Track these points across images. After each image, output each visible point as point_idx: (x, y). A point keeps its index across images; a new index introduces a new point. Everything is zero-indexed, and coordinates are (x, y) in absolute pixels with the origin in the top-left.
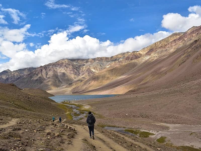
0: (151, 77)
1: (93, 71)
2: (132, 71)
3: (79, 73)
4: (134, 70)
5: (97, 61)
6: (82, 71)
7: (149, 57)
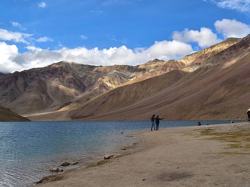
0: (227, 91)
1: (107, 86)
2: (175, 86)
3: (83, 88)
4: (178, 85)
5: (115, 71)
6: (90, 84)
7: (199, 66)
